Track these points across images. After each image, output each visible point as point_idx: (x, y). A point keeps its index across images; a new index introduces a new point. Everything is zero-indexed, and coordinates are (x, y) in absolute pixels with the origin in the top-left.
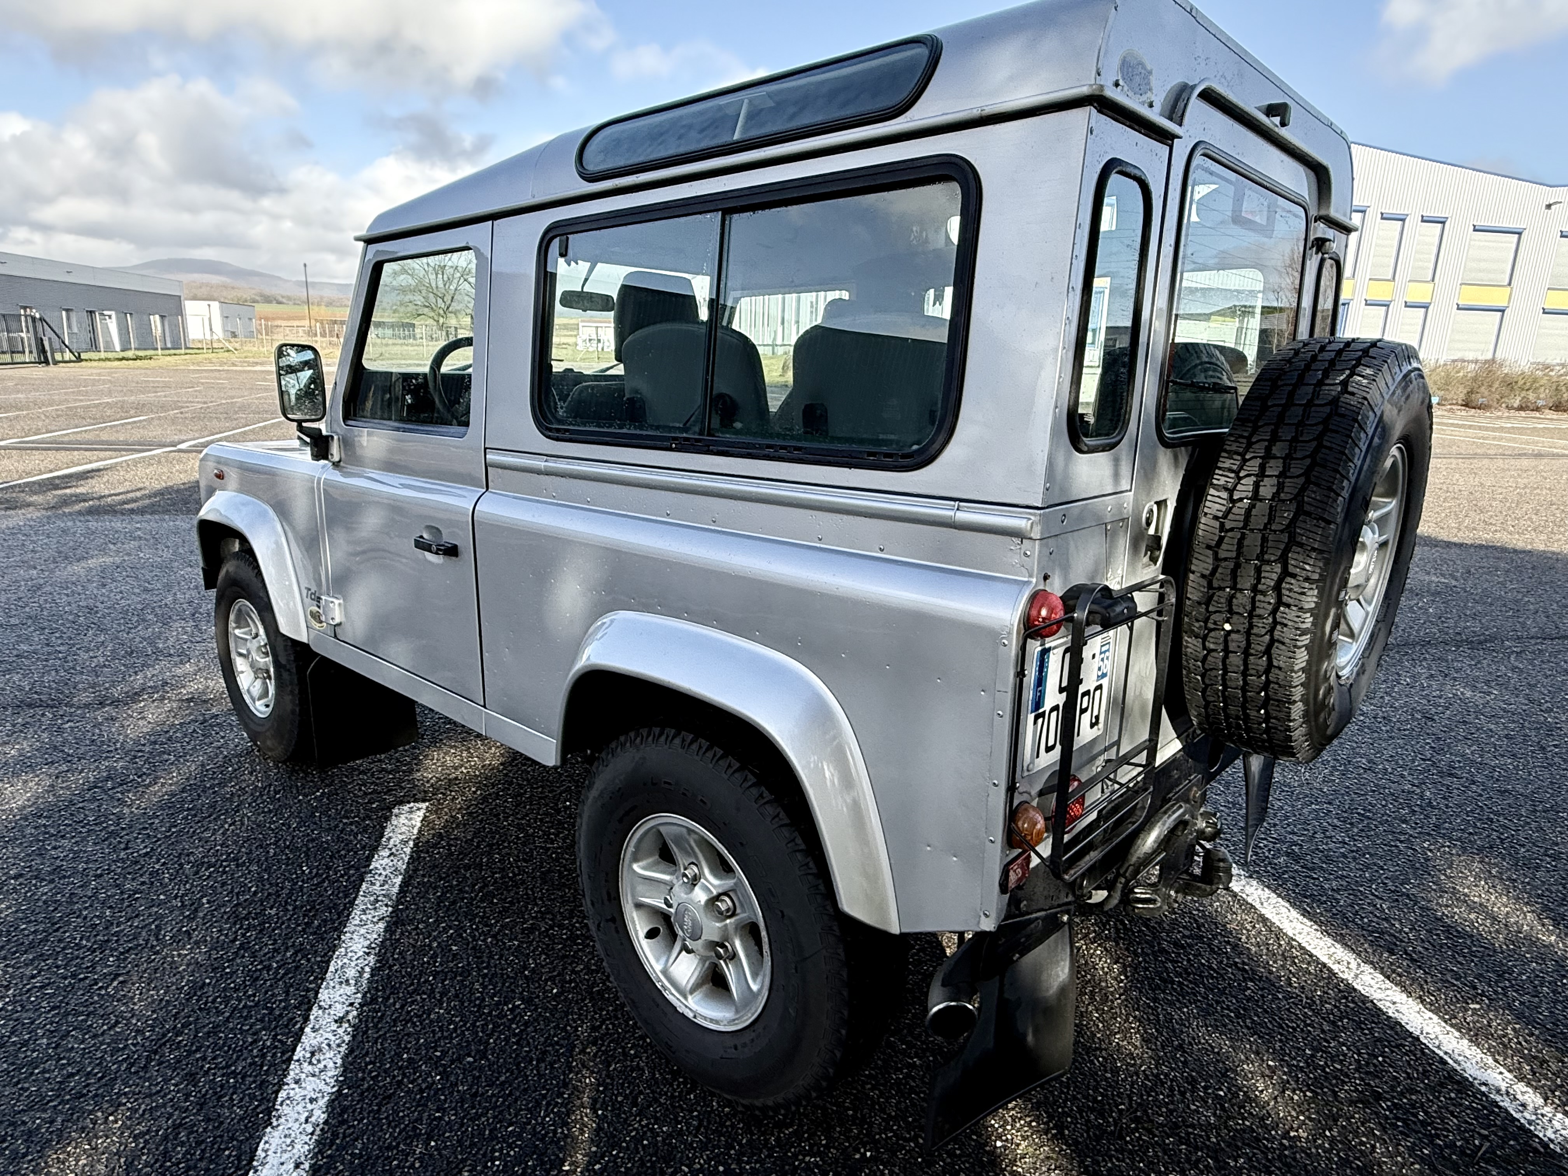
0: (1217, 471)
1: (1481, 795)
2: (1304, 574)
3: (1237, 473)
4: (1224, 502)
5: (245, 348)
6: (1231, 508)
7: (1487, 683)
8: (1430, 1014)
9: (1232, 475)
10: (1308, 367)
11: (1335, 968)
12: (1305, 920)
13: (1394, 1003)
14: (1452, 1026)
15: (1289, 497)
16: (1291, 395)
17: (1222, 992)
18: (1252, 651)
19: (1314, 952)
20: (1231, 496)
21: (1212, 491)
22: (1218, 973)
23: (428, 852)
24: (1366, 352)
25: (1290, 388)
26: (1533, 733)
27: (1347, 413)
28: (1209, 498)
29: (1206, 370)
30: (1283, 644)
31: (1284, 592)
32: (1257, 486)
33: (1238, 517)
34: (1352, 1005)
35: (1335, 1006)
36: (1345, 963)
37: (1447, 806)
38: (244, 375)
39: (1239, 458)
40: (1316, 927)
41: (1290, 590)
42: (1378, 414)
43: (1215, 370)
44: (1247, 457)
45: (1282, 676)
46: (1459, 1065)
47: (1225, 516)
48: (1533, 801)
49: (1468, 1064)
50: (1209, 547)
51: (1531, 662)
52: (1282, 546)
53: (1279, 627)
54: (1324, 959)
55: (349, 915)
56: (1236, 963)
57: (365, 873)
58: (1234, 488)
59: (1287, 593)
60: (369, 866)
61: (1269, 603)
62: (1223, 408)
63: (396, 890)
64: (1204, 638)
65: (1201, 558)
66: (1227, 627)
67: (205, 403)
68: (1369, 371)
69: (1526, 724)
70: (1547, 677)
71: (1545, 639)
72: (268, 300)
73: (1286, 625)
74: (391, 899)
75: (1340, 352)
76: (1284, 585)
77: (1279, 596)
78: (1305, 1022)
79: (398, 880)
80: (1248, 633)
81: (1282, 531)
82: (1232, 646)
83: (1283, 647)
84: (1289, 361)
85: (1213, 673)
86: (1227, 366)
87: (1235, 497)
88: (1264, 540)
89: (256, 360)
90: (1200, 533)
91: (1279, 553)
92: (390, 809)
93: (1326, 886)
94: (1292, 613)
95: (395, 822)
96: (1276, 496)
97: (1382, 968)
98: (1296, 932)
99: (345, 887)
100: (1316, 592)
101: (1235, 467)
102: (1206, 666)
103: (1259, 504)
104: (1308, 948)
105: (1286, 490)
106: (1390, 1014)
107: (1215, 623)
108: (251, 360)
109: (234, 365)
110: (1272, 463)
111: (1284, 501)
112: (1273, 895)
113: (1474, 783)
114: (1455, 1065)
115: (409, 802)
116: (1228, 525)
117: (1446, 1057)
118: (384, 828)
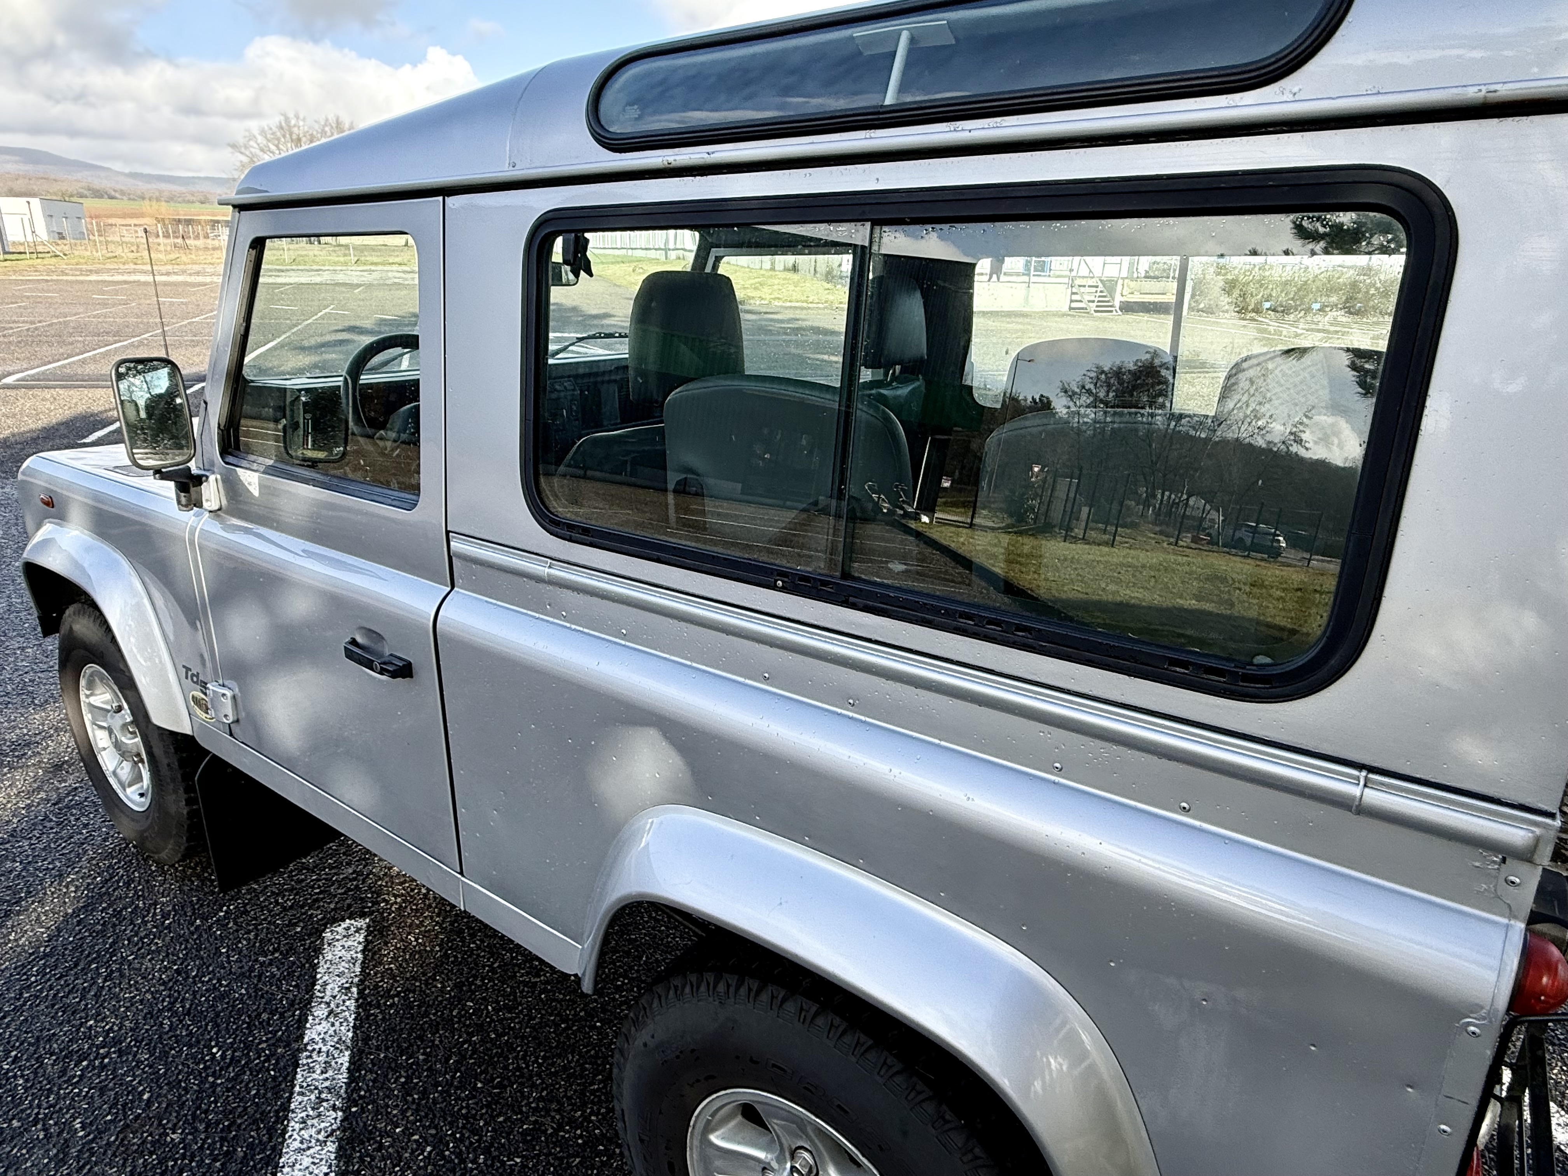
5: (77, 253)
23: (378, 1006)
38: (76, 287)
55: (285, 1131)
57: (299, 1050)
60: (302, 1037)
63: (343, 1077)
67: (32, 323)
72: (98, 194)
74: (339, 1096)
79: (345, 1059)
89: (90, 267)
92: (318, 933)
95: (329, 957)
99: (274, 1078)
108: (84, 267)
109: (63, 273)
115: (343, 920)
118: (315, 967)
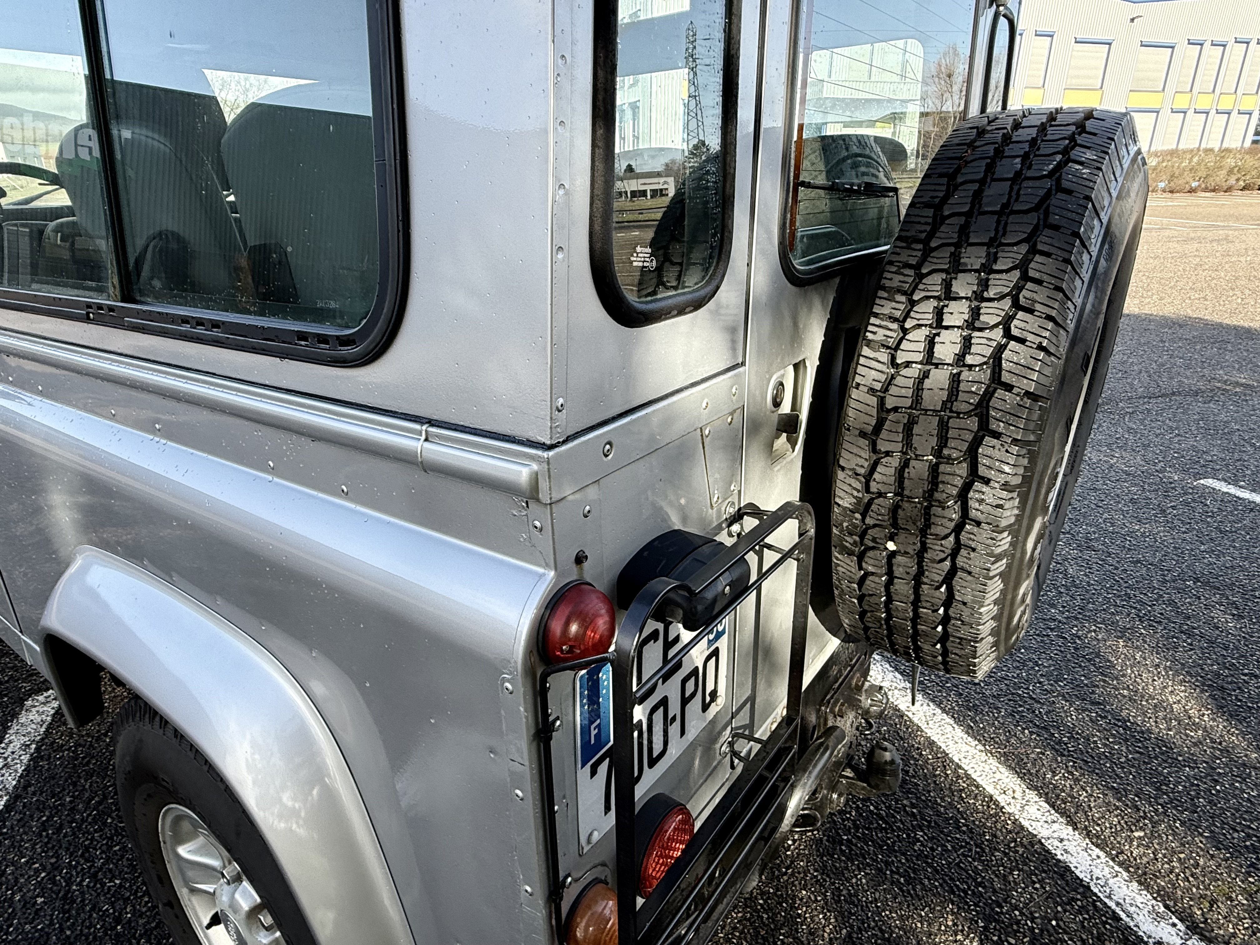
0: (873, 320)
1: (1117, 568)
2: (1002, 478)
3: (901, 322)
4: (883, 368)
6: (893, 377)
7: (1109, 445)
8: (1097, 851)
9: (895, 326)
10: (999, 153)
11: (1002, 800)
12: (970, 739)
13: (1061, 841)
14: (1120, 864)
15: (979, 360)
16: (977, 196)
17: (891, 849)
18: (925, 580)
19: (979, 780)
20: (893, 358)
21: (866, 351)
22: (886, 822)
23: (48, 759)
24: (1081, 127)
25: (976, 186)
26: (1153, 496)
27: (1063, 223)
28: (862, 361)
29: (855, 166)
30: (970, 573)
31: (973, 504)
32: (931, 343)
33: (903, 392)
34: (1021, 850)
35: (1006, 854)
36: (1011, 792)
37: (1089, 584)
39: (903, 299)
40: (980, 747)
41: (981, 501)
42: (1105, 221)
43: (868, 165)
44: (916, 297)
45: (966, 612)
46: (1132, 919)
47: (886, 390)
48: (1162, 570)
49: (1141, 917)
50: (863, 434)
51: (1142, 421)
52: (969, 437)
53: (963, 552)
54: (990, 789)
56: (905, 806)
58: (897, 348)
59: (977, 505)
61: (951, 520)
62: (880, 218)
64: (861, 558)
65: (855, 450)
66: (891, 546)
68: (1090, 155)
69: (1146, 486)
70: (1157, 436)
71: (1150, 398)
73: (974, 550)
75: (1042, 128)
76: (971, 495)
77: (965, 509)
78: (975, 880)
80: (920, 555)
81: (968, 414)
82: (898, 571)
83: (969, 578)
84: (971, 145)
85: (872, 600)
86: (884, 159)
87: (899, 361)
88: (943, 427)
90: (851, 413)
91: (965, 447)
92: (21, 701)
93: (988, 693)
94: (983, 534)
95: (23, 720)
96: (960, 359)
97: (1047, 794)
98: (961, 757)
100: (1016, 502)
101: (898, 314)
102: (864, 591)
103: (934, 372)
104: (974, 776)
105: (974, 349)
106: (1059, 857)
107: (874, 540)
110: (953, 306)
111: (970, 367)
112: (938, 711)
113: (1109, 555)
114: (1128, 920)
115: (47, 691)
116: (890, 403)
117: (1118, 910)
118: (6, 729)
